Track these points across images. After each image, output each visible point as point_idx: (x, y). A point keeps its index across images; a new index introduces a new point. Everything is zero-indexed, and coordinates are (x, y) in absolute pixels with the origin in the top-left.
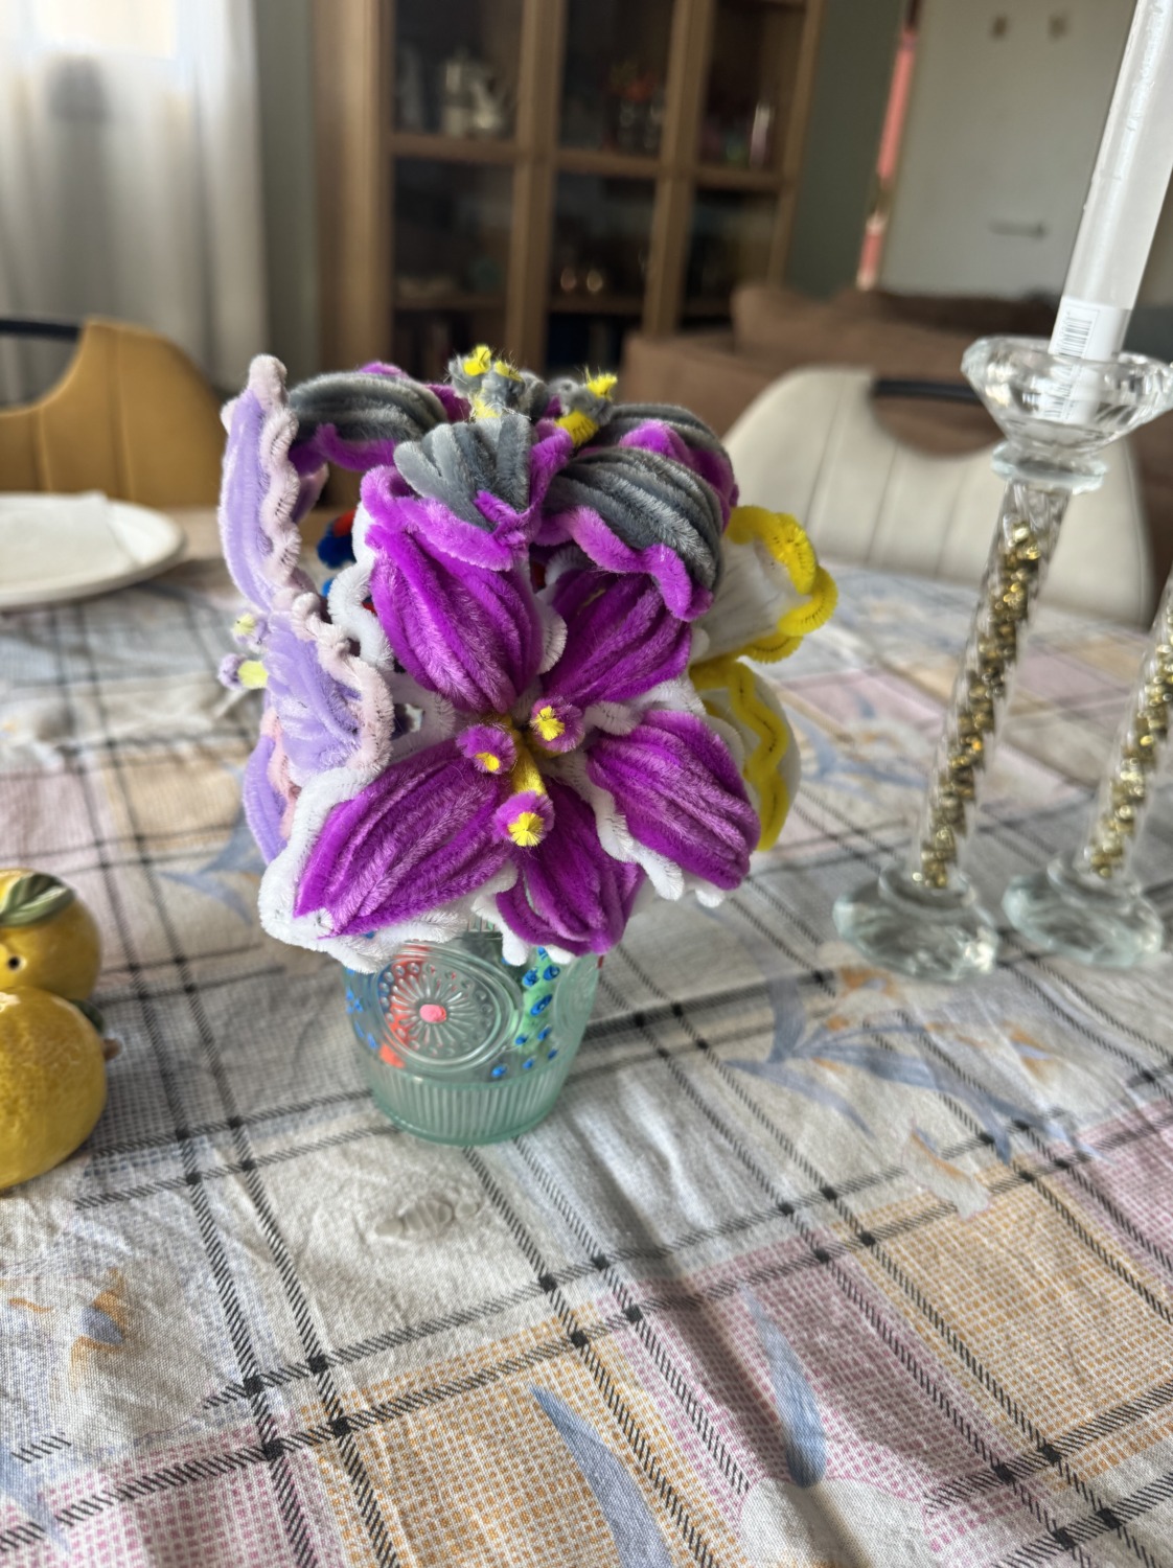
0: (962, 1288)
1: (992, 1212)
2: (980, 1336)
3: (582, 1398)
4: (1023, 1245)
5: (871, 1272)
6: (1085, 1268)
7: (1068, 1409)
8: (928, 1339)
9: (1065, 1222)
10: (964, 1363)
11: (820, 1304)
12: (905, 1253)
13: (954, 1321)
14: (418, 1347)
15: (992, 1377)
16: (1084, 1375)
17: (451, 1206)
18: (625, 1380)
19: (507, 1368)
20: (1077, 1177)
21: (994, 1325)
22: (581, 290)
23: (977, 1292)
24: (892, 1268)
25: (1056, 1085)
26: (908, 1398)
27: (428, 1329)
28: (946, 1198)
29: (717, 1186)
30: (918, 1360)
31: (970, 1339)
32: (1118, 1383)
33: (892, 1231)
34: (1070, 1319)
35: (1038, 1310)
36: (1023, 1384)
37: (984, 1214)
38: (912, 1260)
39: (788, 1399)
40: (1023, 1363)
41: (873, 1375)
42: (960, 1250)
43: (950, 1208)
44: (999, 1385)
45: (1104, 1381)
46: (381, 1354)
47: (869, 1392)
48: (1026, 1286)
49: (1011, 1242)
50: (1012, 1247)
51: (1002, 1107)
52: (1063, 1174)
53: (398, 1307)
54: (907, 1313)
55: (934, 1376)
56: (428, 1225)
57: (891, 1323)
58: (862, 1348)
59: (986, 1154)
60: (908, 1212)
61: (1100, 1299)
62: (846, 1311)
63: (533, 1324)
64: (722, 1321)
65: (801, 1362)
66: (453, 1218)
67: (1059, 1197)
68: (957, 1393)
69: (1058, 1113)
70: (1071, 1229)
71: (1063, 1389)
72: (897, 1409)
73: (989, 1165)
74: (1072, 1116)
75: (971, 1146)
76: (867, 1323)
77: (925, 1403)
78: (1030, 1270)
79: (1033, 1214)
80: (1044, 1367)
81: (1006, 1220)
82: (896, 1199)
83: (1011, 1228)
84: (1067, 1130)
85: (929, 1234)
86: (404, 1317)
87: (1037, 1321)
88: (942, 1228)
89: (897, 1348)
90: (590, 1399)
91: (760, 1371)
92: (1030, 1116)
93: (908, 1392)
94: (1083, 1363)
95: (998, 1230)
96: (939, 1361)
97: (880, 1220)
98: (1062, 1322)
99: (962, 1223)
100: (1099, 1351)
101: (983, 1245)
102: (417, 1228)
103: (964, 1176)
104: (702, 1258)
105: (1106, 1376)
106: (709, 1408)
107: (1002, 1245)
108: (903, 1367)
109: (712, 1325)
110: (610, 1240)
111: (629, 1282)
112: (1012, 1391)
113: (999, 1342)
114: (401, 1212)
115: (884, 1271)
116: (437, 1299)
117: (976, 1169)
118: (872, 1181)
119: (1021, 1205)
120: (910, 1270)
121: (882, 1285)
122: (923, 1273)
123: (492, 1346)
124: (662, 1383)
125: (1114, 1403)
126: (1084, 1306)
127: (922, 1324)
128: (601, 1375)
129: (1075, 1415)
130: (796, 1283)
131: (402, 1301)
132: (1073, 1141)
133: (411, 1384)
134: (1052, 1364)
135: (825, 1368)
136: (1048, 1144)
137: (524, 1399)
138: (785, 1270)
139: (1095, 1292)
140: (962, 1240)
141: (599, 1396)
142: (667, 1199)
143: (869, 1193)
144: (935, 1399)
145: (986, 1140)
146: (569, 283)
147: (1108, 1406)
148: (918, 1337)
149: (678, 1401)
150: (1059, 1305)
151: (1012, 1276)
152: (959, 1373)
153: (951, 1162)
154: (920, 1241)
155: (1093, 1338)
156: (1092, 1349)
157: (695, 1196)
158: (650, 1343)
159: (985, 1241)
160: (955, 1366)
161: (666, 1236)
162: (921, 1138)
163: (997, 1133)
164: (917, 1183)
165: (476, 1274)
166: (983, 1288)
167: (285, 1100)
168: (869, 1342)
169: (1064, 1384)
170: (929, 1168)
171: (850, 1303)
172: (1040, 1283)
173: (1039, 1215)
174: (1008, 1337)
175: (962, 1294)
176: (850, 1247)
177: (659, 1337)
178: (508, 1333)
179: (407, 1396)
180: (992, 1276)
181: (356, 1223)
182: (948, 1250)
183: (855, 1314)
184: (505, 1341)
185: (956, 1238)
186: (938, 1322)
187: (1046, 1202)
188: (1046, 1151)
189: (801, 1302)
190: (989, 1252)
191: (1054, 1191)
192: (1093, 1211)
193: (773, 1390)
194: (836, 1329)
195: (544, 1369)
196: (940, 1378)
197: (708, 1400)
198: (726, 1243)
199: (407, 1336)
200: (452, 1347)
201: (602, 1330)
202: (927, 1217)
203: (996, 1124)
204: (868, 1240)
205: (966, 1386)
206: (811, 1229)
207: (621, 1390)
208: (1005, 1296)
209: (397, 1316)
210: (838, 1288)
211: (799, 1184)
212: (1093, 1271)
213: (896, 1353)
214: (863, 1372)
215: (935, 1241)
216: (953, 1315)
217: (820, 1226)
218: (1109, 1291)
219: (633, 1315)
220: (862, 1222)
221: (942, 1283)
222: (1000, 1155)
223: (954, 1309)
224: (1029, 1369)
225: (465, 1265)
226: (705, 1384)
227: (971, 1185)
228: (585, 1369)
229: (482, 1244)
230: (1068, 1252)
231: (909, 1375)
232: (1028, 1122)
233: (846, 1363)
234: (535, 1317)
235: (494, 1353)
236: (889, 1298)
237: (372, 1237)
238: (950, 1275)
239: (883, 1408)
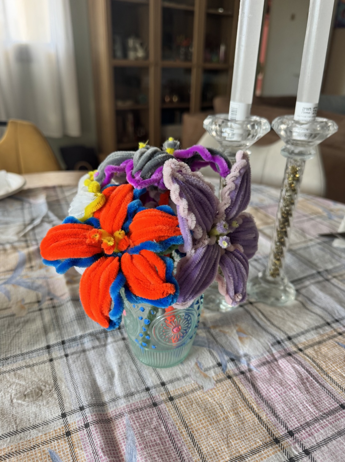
0: (197, 415)
1: (214, 389)
2: (199, 431)
3: (64, 453)
4: (221, 401)
5: (169, 410)
6: (240, 408)
7: (221, 457)
8: (182, 432)
9: (238, 392)
10: (191, 441)
11: (149, 420)
12: (182, 403)
13: (192, 426)
14: (18, 437)
15: (199, 446)
16: (230, 445)
17: (42, 391)
18: (78, 447)
19: (43, 444)
20: (246, 377)
21: (205, 428)
22: (171, 101)
23: (202, 416)
24: (176, 408)
25: (247, 346)
26: (169, 453)
27: (23, 430)
28: (201, 384)
29: (128, 382)
30: (176, 440)
31: (195, 432)
32: (241, 448)
33: (180, 396)
34: (231, 425)
35: (221, 422)
36: (209, 448)
37: (211, 390)
38: (184, 406)
39: (129, 454)
40: (211, 440)
41: (159, 444)
42: (200, 402)
43: (201, 388)
44: (201, 448)
45: (236, 447)
46: (6, 439)
47: (155, 451)
48: (219, 414)
49: (218, 399)
50: (218, 401)
51: (227, 353)
52: (242, 376)
53: (16, 423)
54: (177, 424)
55: (180, 445)
56: (33, 397)
57: (170, 427)
58: (159, 436)
59: (218, 370)
60: (187, 390)
61: (242, 418)
62: (157, 423)
63: (56, 429)
64: (116, 427)
65: (136, 441)
66: (41, 395)
67: (238, 384)
68: (186, 451)
69: (246, 355)
70: (239, 395)
72: (163, 457)
73: (218, 373)
74: (250, 356)
75: (214, 367)
76: (163, 427)
77: (174, 454)
78: (222, 409)
79: (228, 389)
80: (217, 442)
81: (218, 392)
82: (184, 385)
83: (219, 395)
84: (247, 361)
85: (192, 397)
86: (17, 427)
87: (219, 426)
88: (197, 395)
89: (170, 435)
90: (66, 454)
91: (123, 444)
92: (236, 356)
93: (169, 451)
94: (231, 440)
95: (215, 395)
96: (183, 440)
97: (177, 392)
98: (228, 427)
99: (204, 393)
100: (237, 436)
101: (209, 401)
102: (29, 398)
103: (209, 377)
104: (116, 406)
105: (237, 445)
106: (101, 457)
107: (214, 401)
108: (170, 442)
109: (113, 428)
110: (87, 401)
111: (88, 415)
112: (204, 451)
113: (204, 433)
114: (26, 393)
115: (174, 409)
116: (29, 420)
117: (213, 375)
118: (178, 379)
119: (224, 387)
120: (182, 409)
121: (171, 414)
122: (186, 410)
123: (41, 436)
124: (90, 449)
125: (237, 454)
126: (237, 421)
127: (181, 427)
128: (72, 446)
129: (223, 459)
130: (143, 413)
131: (18, 421)
132: (248, 365)
133: (12, 449)
134: (220, 441)
135: (143, 443)
136: (240, 366)
137: (46, 454)
138: (141, 409)
139: (242, 416)
140: (202, 399)
141: (69, 453)
142: (110, 386)
143: (176, 383)
144: (177, 453)
145: (219, 365)
146: (167, 99)
147: (235, 456)
148: (179, 432)
149: (92, 455)
150: (228, 421)
151: (215, 411)
152: (188, 444)
153: (206, 373)
154: (188, 399)
155: (236, 432)
156: (235, 436)
157: (119, 385)
158: (89, 435)
159: (210, 399)
160: (188, 442)
161: (106, 398)
162: (198, 364)
163: (224, 363)
164: (193, 380)
165: (43, 412)
166: (204, 415)
168: (162, 433)
169: (222, 448)
170: (198, 375)
171: (159, 420)
172: (224, 413)
173: (230, 390)
174: (208, 432)
175: (197, 417)
176: (165, 401)
177: (93, 433)
178: (47, 432)
179: (10, 453)
180: (208, 411)
181: (11, 396)
182: (196, 403)
183: (160, 424)
184: (45, 434)
185: (200, 398)
186: (186, 427)
187: (233, 385)
188: (238, 368)
189: (143, 420)
190: (210, 403)
191: (237, 382)
192: (248, 388)
193: (125, 451)
194: (152, 429)
195: (54, 444)
196: (181, 446)
197: (102, 454)
198: (125, 400)
199: (16, 432)
200: (29, 436)
201: (76, 431)
202: (192, 391)
203: (224, 359)
204: (171, 399)
205: (189, 449)
206: (154, 396)
207: (76, 451)
208: (211, 418)
209: (15, 426)
210: (157, 415)
211: (154, 381)
212: (243, 409)
213: (169, 437)
214: (156, 444)
215: (193, 400)
216: (192, 424)
217: (157, 395)
218: (246, 416)
219: (87, 426)
220: (171, 393)
221: (191, 413)
222: (223, 370)
223: (193, 422)
224: (212, 443)
225: (40, 410)
226: (102, 449)
227: (210, 380)
228: (67, 444)
229: (48, 403)
230: (236, 403)
231: (172, 445)
232: (235, 359)
233: (151, 441)
234: (58, 426)
235: (41, 438)
236: (172, 417)
237: (15, 401)
238: (194, 411)
239: (158, 457)
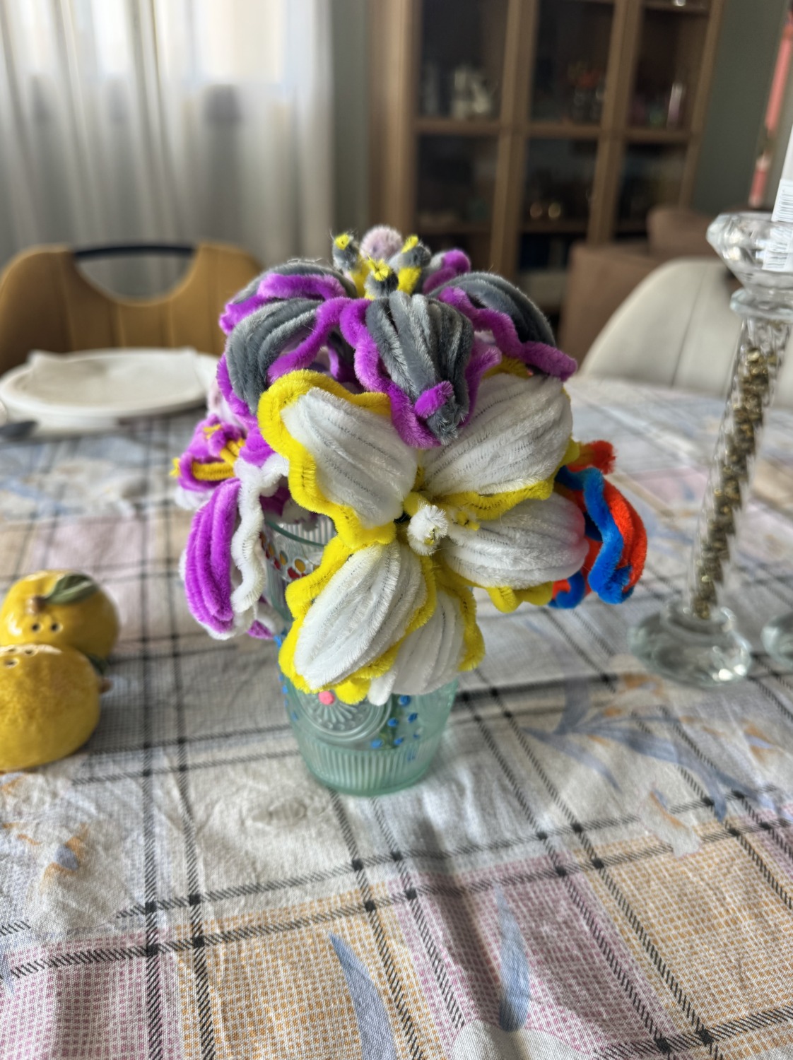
0: (664, 906)
1: (700, 854)
2: (669, 944)
3: (363, 946)
4: (719, 882)
5: (595, 887)
6: (767, 904)
7: (728, 1006)
8: (628, 940)
9: (758, 868)
10: (652, 961)
11: (551, 904)
12: (625, 876)
13: (652, 930)
14: (262, 897)
15: (672, 974)
16: (747, 983)
17: (305, 808)
18: (395, 937)
19: (316, 919)
20: (776, 837)
21: (683, 937)
22: (545, 216)
23: (674, 911)
24: (612, 886)
25: (773, 769)
26: (601, 980)
27: (271, 886)
28: (666, 841)
29: (495, 815)
30: (616, 954)
31: (661, 944)
32: (774, 992)
33: (619, 861)
34: (745, 940)
35: (720, 931)
36: (696, 983)
37: (693, 856)
38: (629, 882)
39: (509, 968)
40: (700, 967)
41: (578, 959)
42: (668, 878)
43: (668, 849)
44: (676, 980)
45: (763, 990)
46: (235, 899)
47: (571, 972)
48: (715, 912)
49: (710, 878)
50: (710, 882)
51: (726, 781)
52: (764, 834)
53: (255, 870)
54: (616, 919)
55: (626, 967)
56: (286, 818)
57: (601, 925)
58: (575, 940)
59: (706, 813)
60: (635, 848)
61: (773, 929)
62: (569, 912)
63: (341, 892)
64: (475, 908)
65: (525, 943)
66: (305, 816)
67: (756, 850)
68: (641, 982)
69: (770, 789)
70: (761, 875)
71: (727, 991)
72: (590, 987)
73: (706, 821)
74: (782, 792)
75: (695, 806)
76: (583, 922)
77: (615, 985)
78: (722, 901)
79: (733, 859)
80: (716, 972)
81: (710, 861)
82: (627, 838)
83: (713, 868)
84: (775, 802)
85: (647, 865)
86: (258, 877)
87: (718, 938)
88: (657, 862)
89: (602, 942)
90: (368, 948)
91: (494, 946)
92: (747, 789)
93: (602, 976)
94: (748, 974)
95: (703, 868)
96: (632, 957)
97: (611, 851)
98: (739, 942)
99: (675, 860)
100: (764, 967)
101: (688, 878)
102: (279, 819)
103: (684, 826)
104: (472, 863)
105: (764, 986)
106: (448, 966)
107: (703, 879)
108: (603, 958)
109: (468, 909)
110: (407, 842)
111: (414, 872)
112: (686, 987)
113: (683, 949)
114: (272, 808)
115: (606, 887)
116: (282, 867)
117: (695, 822)
118: (612, 823)
119: (724, 852)
120: (626, 889)
121: (601, 897)
122: (636, 892)
123: (311, 903)
124: (421, 946)
125: (767, 1007)
126: (759, 932)
127: (626, 928)
128: (379, 932)
129: (733, 1012)
130: (537, 889)
131: (259, 867)
132: (779, 810)
133: (251, 921)
134: (722, 971)
135: (542, 950)
136: (757, 811)
137: (324, 941)
138: (531, 878)
139: (771, 923)
140: (672, 872)
141: (375, 946)
142: (456, 819)
143: (608, 832)
144: (622, 984)
145: (708, 803)
146: (535, 212)
147: (761, 1009)
148: (621, 938)
149: (428, 958)
150: (739, 929)
151: (706, 903)
152: (647, 968)
153: (677, 816)
154: (639, 870)
155: (761, 957)
156: (758, 965)
157: (477, 820)
158: (418, 915)
159: (690, 875)
160: (645, 962)
161: (449, 845)
162: (657, 797)
163: (718, 799)
164: (646, 828)
165: (311, 853)
166: (680, 909)
167: (217, 730)
168: (582, 936)
169: (729, 988)
170: (658, 819)
171: (574, 907)
172: (727, 911)
173: (737, 861)
174: (692, 947)
175: (662, 911)
176: (584, 868)
177: (425, 912)
178: (323, 896)
179: (247, 928)
180: (689, 901)
181: (240, 812)
182: (659, 878)
183: (575, 914)
184: (320, 901)
185: (667, 870)
186: (639, 929)
187: (745, 852)
188: (755, 816)
189: (536, 902)
190: (692, 883)
191: (754, 845)
192: (783, 863)
193: (500, 960)
194: (558, 923)
195: (341, 923)
196: (631, 969)
197: (449, 960)
198: (491, 855)
199: (256, 889)
200: (284, 900)
201: (387, 902)
202: (648, 853)
203: (718, 792)
204: (599, 864)
205: (650, 977)
206: (558, 851)
207: (391, 945)
208: (697, 917)
209: (253, 875)
210: (567, 895)
211: (556, 820)
212: (773, 907)
213: (601, 946)
214: (571, 957)
215: (650, 871)
216: (652, 925)
217: (565, 849)
218: (782, 923)
219: (411, 895)
220: (597, 851)
221: (649, 901)
222: (717, 814)
223: (653, 921)
224: (703, 972)
225: (305, 846)
226: (450, 949)
227: (688, 834)
228: (369, 927)
229: (320, 834)
230: (755, 891)
231: (607, 964)
232: (745, 793)
233: (560, 949)
234: (344, 887)
235: (311, 908)
236: (604, 905)
237: (249, 823)
238: (655, 896)
239: (579, 984)
